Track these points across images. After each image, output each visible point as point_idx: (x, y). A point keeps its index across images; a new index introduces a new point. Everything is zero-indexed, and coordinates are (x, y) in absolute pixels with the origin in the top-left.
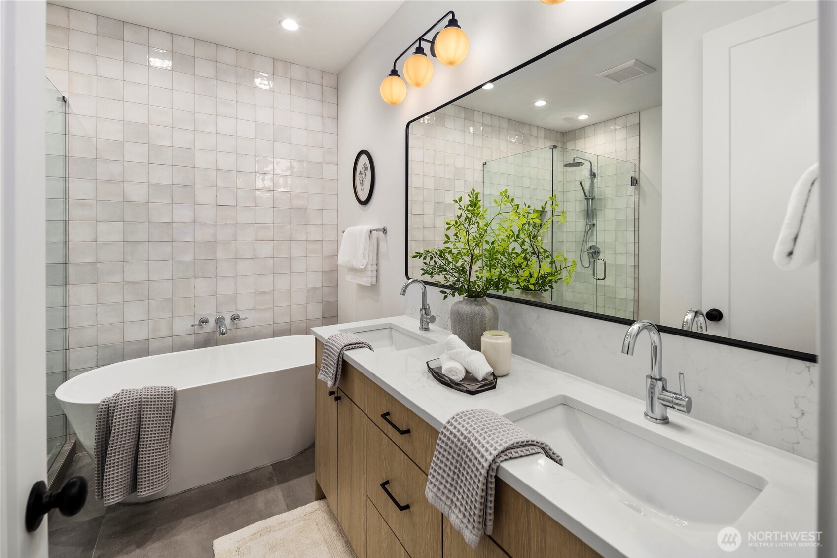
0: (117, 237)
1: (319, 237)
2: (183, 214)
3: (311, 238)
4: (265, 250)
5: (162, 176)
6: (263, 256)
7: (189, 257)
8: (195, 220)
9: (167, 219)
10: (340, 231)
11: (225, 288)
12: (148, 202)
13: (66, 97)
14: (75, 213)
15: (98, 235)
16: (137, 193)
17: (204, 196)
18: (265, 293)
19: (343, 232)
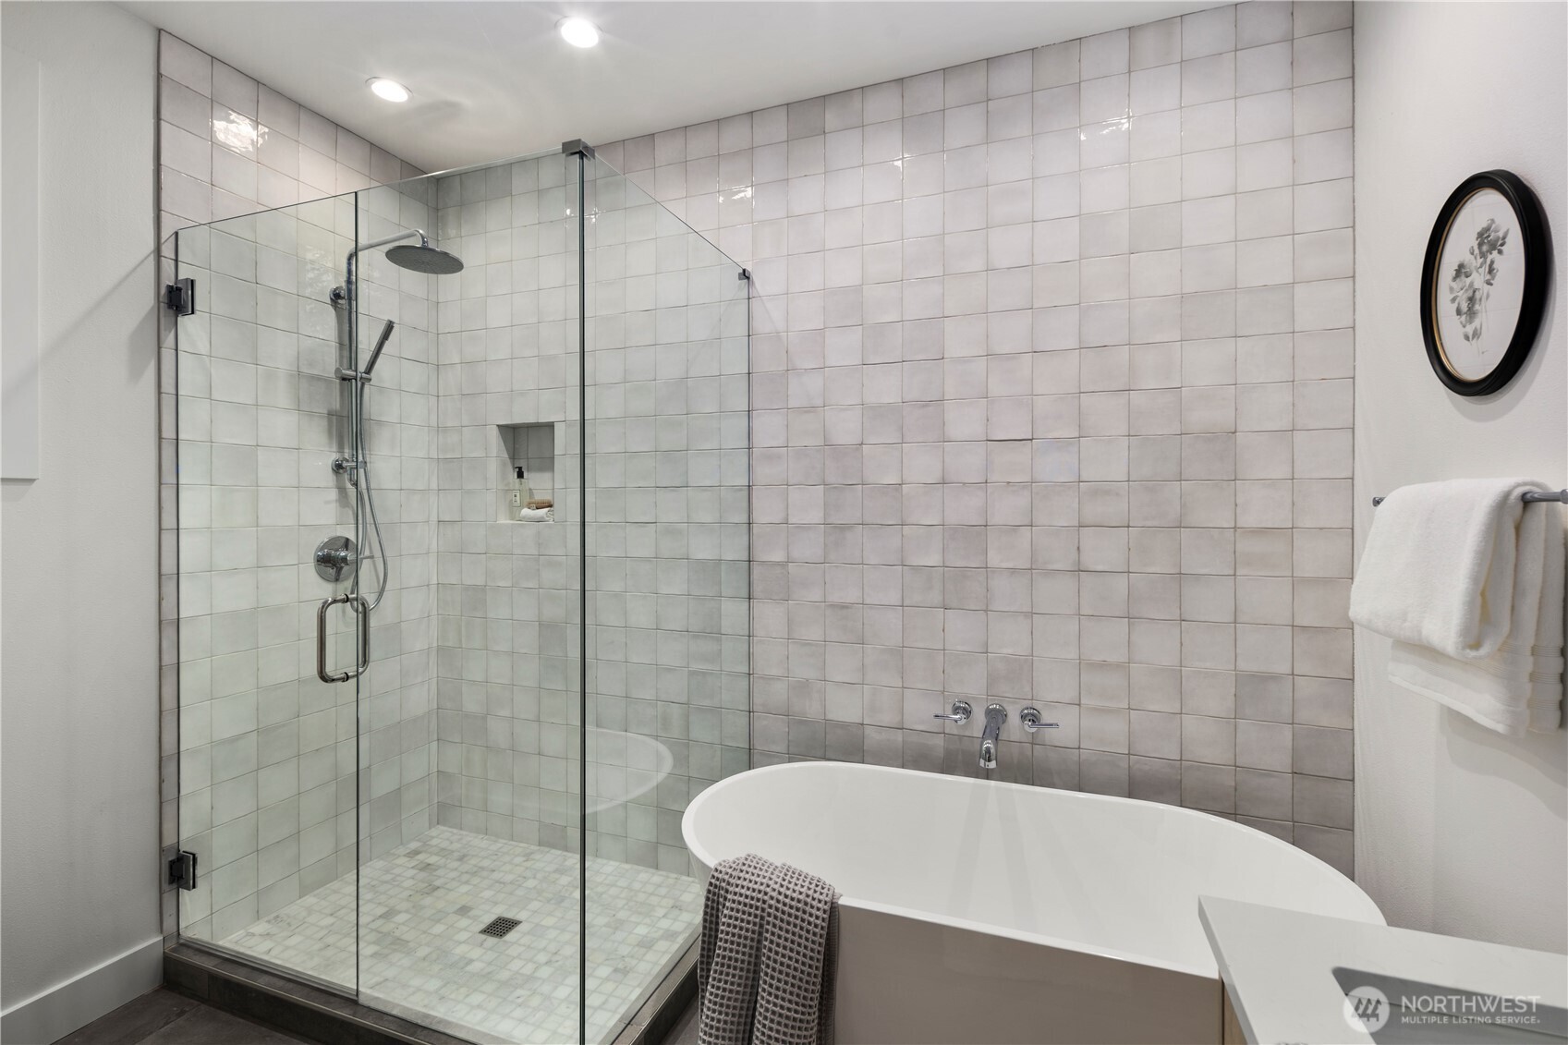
0: (815, 516)
1: (1279, 519)
2: (921, 466)
3: (1249, 520)
4: (1104, 551)
5: (886, 389)
6: (1100, 568)
7: (933, 559)
8: (943, 479)
9: (892, 479)
10: (1363, 501)
11: (1010, 640)
12: (862, 444)
13: (749, 268)
14: (763, 473)
15: (789, 513)
16: (845, 429)
17: (964, 422)
18: (1103, 666)
19: (1377, 502)
